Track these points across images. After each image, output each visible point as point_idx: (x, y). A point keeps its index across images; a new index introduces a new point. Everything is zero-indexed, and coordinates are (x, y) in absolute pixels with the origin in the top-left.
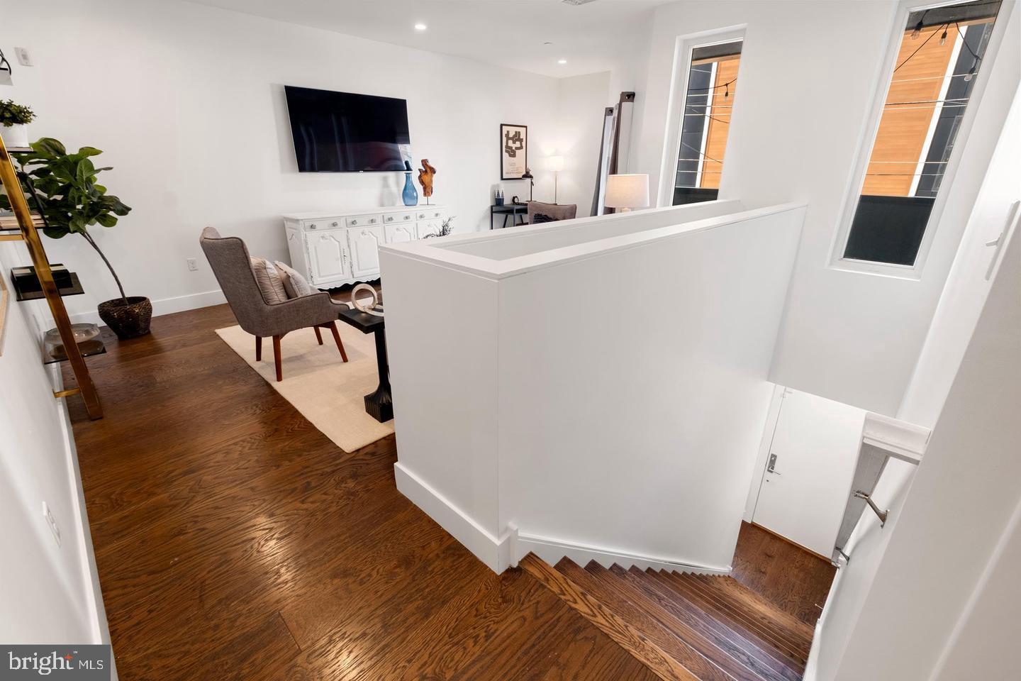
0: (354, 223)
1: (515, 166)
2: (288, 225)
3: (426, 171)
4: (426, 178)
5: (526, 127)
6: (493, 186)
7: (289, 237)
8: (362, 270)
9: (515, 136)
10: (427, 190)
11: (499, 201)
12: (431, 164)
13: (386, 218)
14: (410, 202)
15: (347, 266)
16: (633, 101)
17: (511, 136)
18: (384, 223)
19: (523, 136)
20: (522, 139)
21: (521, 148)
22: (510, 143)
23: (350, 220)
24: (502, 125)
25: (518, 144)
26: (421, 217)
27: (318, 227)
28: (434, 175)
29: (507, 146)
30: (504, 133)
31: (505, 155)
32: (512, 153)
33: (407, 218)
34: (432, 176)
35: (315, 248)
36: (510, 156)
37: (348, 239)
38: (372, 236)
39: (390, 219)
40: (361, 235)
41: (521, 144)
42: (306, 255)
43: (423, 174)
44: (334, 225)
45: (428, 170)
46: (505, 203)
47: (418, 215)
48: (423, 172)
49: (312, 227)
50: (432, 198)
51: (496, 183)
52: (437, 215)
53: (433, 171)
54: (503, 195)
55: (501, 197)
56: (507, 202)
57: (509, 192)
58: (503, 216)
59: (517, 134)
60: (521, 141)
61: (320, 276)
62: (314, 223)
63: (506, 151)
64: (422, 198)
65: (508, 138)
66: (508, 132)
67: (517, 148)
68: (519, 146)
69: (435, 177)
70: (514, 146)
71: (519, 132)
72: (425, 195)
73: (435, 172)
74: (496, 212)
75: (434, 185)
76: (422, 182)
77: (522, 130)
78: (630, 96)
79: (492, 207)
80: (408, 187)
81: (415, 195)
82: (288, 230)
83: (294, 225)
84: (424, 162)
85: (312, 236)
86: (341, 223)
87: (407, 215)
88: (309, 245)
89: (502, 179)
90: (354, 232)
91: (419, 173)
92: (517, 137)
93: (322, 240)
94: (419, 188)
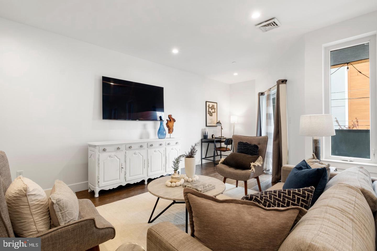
0: (130, 147)
1: (212, 120)
2: (90, 148)
3: (170, 121)
4: (170, 124)
5: (217, 103)
6: (202, 129)
7: (89, 156)
8: (132, 176)
9: (212, 107)
10: (171, 130)
11: (205, 137)
12: (173, 117)
13: (149, 145)
14: (162, 137)
15: (123, 175)
16: (286, 84)
17: (210, 106)
18: (148, 148)
19: (215, 107)
20: (215, 108)
21: (214, 112)
22: (210, 110)
23: (128, 146)
24: (206, 102)
25: (213, 110)
26: (168, 144)
27: (107, 150)
28: (175, 123)
29: (209, 111)
30: (207, 105)
31: (208, 115)
32: (211, 115)
33: (161, 145)
34: (173, 123)
35: (104, 163)
36: (210, 115)
37: (125, 157)
38: (140, 155)
39: (151, 145)
40: (134, 155)
41: (215, 110)
42: (97, 168)
43: (169, 122)
44: (118, 149)
45: (171, 120)
46: (208, 138)
47: (167, 143)
48: (169, 121)
49: (104, 150)
50: (172, 135)
51: (204, 128)
52: (176, 143)
53: (174, 120)
54: (207, 133)
55: (206, 135)
56: (209, 137)
57: (210, 133)
58: (207, 144)
59: (213, 106)
60: (215, 109)
61: (104, 181)
62: (105, 148)
63: (208, 113)
64: (168, 135)
65: (209, 108)
66: (209, 105)
67: (213, 112)
68: (214, 111)
69: (175, 124)
70: (212, 111)
71: (214, 105)
72: (169, 132)
73: (175, 121)
74: (203, 142)
75: (174, 128)
76: (168, 126)
77: (215, 104)
78: (284, 81)
79: (202, 140)
80: (161, 129)
81: (165, 133)
82: (90, 152)
83: (93, 149)
84: (170, 117)
85: (103, 156)
86: (122, 148)
87: (161, 143)
88: (100, 162)
89: (206, 126)
90: (130, 153)
91: (167, 122)
92: (213, 108)
93: (109, 158)
94: (167, 129)
